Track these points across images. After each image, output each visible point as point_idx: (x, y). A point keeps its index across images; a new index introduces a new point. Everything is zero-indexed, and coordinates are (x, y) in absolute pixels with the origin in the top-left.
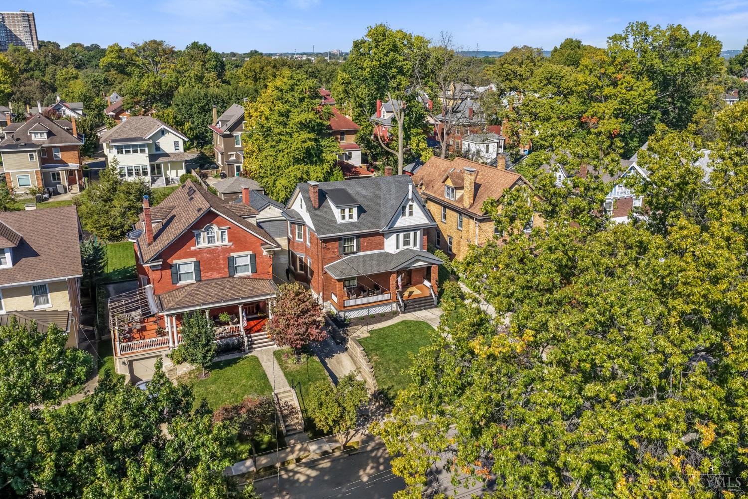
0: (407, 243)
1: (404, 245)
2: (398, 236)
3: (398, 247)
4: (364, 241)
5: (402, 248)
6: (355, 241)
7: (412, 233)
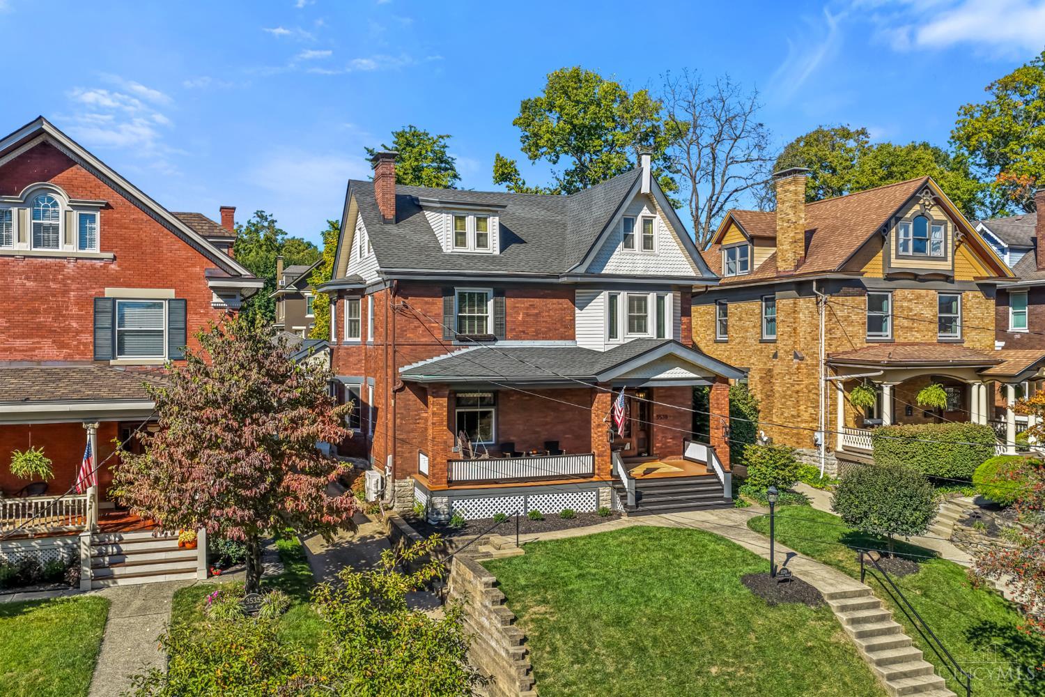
0: (637, 323)
1: (631, 329)
2: (613, 299)
3: (613, 333)
4: (518, 308)
5: (624, 336)
6: (491, 304)
7: (652, 298)
